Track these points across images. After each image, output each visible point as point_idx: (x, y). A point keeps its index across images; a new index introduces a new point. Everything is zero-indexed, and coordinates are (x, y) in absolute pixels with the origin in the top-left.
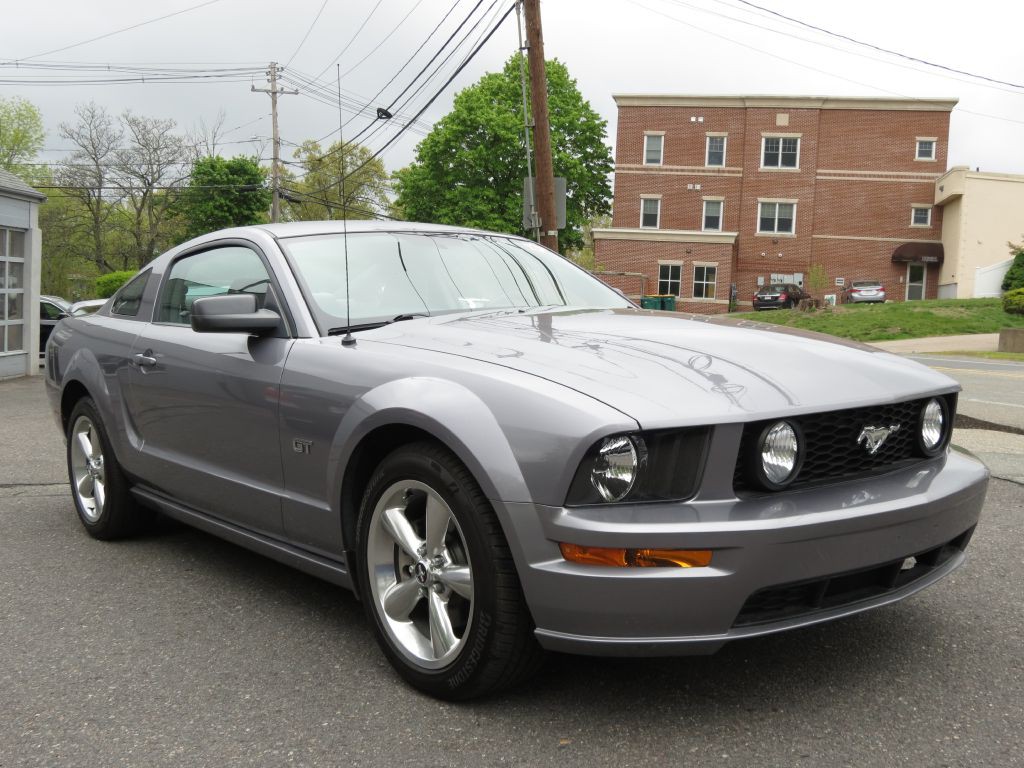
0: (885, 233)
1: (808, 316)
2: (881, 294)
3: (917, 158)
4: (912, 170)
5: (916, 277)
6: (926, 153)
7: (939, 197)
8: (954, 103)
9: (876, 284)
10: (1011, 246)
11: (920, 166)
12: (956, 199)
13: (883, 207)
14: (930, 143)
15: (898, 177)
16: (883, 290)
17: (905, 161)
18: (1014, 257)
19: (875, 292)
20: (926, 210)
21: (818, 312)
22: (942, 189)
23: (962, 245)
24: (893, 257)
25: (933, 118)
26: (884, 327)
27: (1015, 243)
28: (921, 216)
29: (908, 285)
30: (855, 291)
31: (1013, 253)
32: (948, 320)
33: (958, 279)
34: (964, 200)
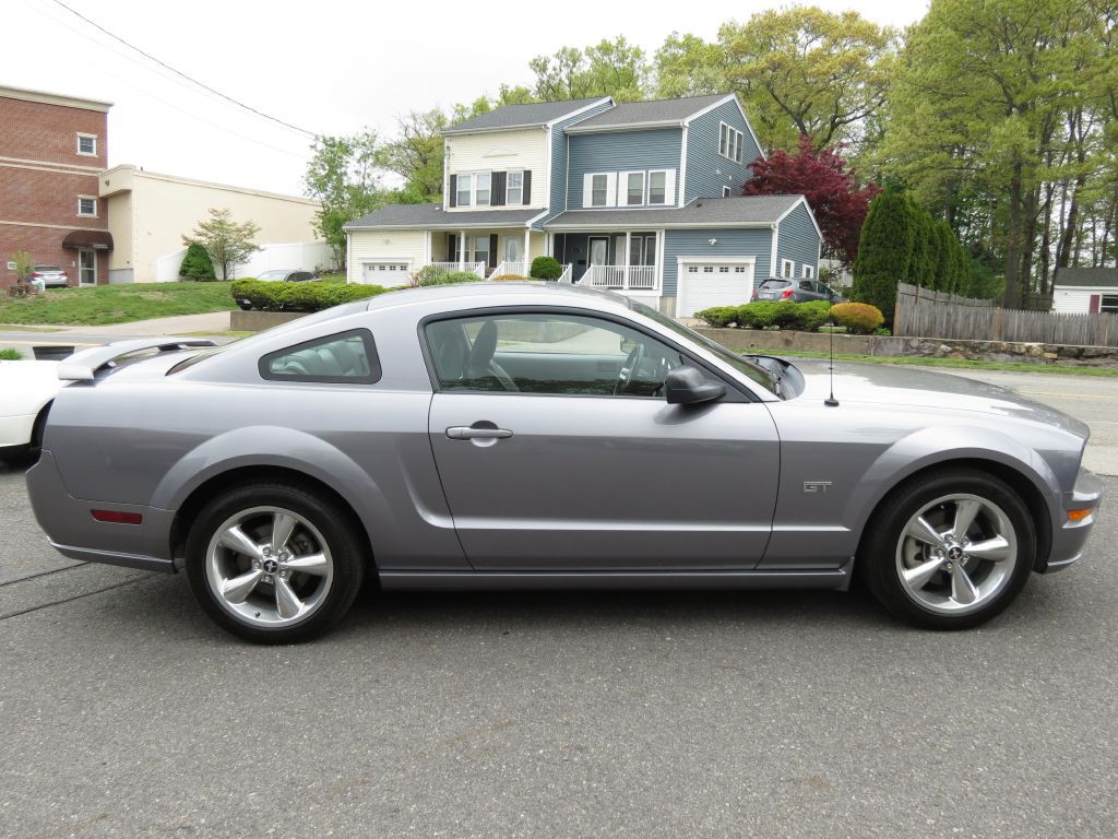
0: (54, 221)
1: (21, 301)
2: (64, 278)
3: (79, 152)
4: (75, 162)
5: (88, 261)
6: (87, 147)
7: (104, 191)
8: (110, 105)
9: (57, 269)
10: (185, 238)
11: (82, 160)
12: (126, 193)
13: (51, 196)
14: (91, 140)
15: (61, 168)
16: (66, 274)
17: (67, 154)
18: (187, 247)
19: (58, 277)
20: (92, 201)
21: (31, 298)
22: (107, 183)
23: (135, 235)
24: (64, 244)
25: (92, 118)
26: (107, 312)
27: (187, 235)
28: (87, 207)
29: (80, 269)
30: (38, 276)
31: (186, 244)
32: (159, 304)
33: (134, 265)
34: (134, 195)
